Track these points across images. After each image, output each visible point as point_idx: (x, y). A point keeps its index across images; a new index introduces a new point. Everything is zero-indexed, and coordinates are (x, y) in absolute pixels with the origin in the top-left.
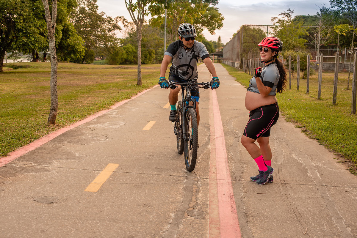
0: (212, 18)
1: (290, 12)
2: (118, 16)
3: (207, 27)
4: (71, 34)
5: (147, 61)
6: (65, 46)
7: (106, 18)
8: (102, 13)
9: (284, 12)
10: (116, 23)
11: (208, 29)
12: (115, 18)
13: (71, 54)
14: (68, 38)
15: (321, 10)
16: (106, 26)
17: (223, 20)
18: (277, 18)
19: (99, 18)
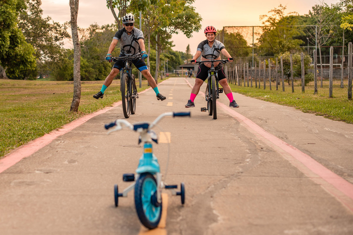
0: (188, 19)
1: (281, 8)
2: (67, 22)
3: (181, 30)
4: (20, 42)
5: (101, 76)
6: (13, 56)
7: (53, 24)
8: (48, 18)
9: (274, 9)
10: (64, 29)
11: (184, 32)
12: (64, 24)
13: (20, 65)
14: (16, 46)
15: (313, 8)
16: (52, 34)
17: (201, 21)
18: (266, 16)
19: (44, 24)
